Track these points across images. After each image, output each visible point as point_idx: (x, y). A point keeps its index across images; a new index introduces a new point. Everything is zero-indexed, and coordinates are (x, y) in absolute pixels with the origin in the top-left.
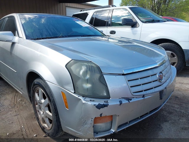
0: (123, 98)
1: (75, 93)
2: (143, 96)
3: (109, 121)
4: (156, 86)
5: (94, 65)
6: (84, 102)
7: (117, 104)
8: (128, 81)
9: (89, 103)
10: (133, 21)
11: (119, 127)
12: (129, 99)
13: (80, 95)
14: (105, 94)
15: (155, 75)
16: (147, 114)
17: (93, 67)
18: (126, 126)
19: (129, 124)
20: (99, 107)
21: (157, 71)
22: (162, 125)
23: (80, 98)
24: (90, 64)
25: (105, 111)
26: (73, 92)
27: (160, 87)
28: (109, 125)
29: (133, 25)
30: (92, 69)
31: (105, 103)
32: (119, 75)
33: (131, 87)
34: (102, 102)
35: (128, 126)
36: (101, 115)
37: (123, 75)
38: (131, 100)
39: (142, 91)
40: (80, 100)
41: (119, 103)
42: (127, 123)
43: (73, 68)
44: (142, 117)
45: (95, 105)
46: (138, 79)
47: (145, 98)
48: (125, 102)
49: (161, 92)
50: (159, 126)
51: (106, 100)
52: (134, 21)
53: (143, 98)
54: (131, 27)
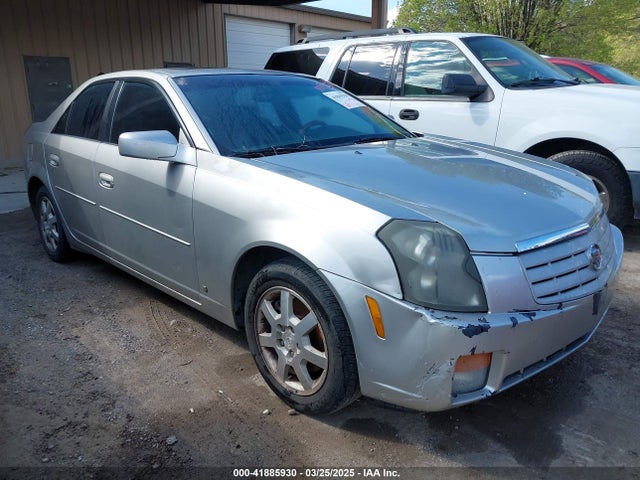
0: (517, 311)
1: (403, 299)
2: (560, 306)
3: (482, 368)
4: (584, 280)
5: (449, 233)
6: (433, 321)
7: (507, 327)
8: (527, 269)
9: (447, 324)
10: (474, 83)
11: (506, 380)
12: (529, 313)
13: (418, 304)
14: (475, 302)
15: (583, 252)
16: (560, 352)
17: (448, 236)
18: (518, 378)
19: (523, 376)
20: (470, 332)
21: (587, 242)
22: (589, 382)
23: (419, 311)
24: (438, 230)
25: (480, 342)
26: (400, 296)
27: (594, 282)
28: (481, 376)
29: (476, 93)
30: (446, 243)
31: (482, 324)
32: (506, 254)
33: (533, 283)
34: (474, 321)
35: (522, 380)
36: (474, 349)
37: (516, 254)
38: (534, 315)
39: (556, 294)
40: (422, 315)
41: (511, 323)
42: (518, 373)
43: (397, 240)
44: (550, 358)
45: (460, 327)
46: (546, 264)
47: (565, 309)
48: (522, 319)
49: (597, 297)
50: (580, 384)
51: (481, 316)
52: (478, 80)
53: (560, 311)
54: (468, 99)
